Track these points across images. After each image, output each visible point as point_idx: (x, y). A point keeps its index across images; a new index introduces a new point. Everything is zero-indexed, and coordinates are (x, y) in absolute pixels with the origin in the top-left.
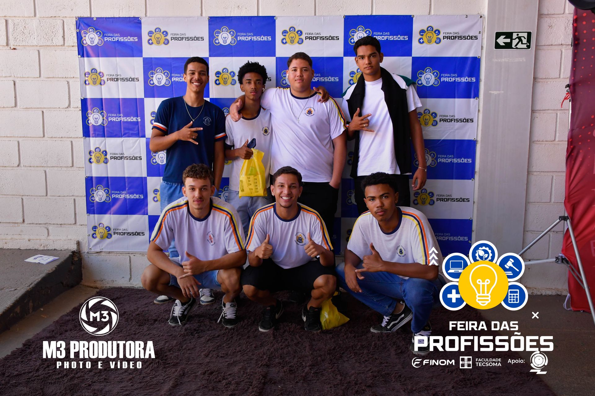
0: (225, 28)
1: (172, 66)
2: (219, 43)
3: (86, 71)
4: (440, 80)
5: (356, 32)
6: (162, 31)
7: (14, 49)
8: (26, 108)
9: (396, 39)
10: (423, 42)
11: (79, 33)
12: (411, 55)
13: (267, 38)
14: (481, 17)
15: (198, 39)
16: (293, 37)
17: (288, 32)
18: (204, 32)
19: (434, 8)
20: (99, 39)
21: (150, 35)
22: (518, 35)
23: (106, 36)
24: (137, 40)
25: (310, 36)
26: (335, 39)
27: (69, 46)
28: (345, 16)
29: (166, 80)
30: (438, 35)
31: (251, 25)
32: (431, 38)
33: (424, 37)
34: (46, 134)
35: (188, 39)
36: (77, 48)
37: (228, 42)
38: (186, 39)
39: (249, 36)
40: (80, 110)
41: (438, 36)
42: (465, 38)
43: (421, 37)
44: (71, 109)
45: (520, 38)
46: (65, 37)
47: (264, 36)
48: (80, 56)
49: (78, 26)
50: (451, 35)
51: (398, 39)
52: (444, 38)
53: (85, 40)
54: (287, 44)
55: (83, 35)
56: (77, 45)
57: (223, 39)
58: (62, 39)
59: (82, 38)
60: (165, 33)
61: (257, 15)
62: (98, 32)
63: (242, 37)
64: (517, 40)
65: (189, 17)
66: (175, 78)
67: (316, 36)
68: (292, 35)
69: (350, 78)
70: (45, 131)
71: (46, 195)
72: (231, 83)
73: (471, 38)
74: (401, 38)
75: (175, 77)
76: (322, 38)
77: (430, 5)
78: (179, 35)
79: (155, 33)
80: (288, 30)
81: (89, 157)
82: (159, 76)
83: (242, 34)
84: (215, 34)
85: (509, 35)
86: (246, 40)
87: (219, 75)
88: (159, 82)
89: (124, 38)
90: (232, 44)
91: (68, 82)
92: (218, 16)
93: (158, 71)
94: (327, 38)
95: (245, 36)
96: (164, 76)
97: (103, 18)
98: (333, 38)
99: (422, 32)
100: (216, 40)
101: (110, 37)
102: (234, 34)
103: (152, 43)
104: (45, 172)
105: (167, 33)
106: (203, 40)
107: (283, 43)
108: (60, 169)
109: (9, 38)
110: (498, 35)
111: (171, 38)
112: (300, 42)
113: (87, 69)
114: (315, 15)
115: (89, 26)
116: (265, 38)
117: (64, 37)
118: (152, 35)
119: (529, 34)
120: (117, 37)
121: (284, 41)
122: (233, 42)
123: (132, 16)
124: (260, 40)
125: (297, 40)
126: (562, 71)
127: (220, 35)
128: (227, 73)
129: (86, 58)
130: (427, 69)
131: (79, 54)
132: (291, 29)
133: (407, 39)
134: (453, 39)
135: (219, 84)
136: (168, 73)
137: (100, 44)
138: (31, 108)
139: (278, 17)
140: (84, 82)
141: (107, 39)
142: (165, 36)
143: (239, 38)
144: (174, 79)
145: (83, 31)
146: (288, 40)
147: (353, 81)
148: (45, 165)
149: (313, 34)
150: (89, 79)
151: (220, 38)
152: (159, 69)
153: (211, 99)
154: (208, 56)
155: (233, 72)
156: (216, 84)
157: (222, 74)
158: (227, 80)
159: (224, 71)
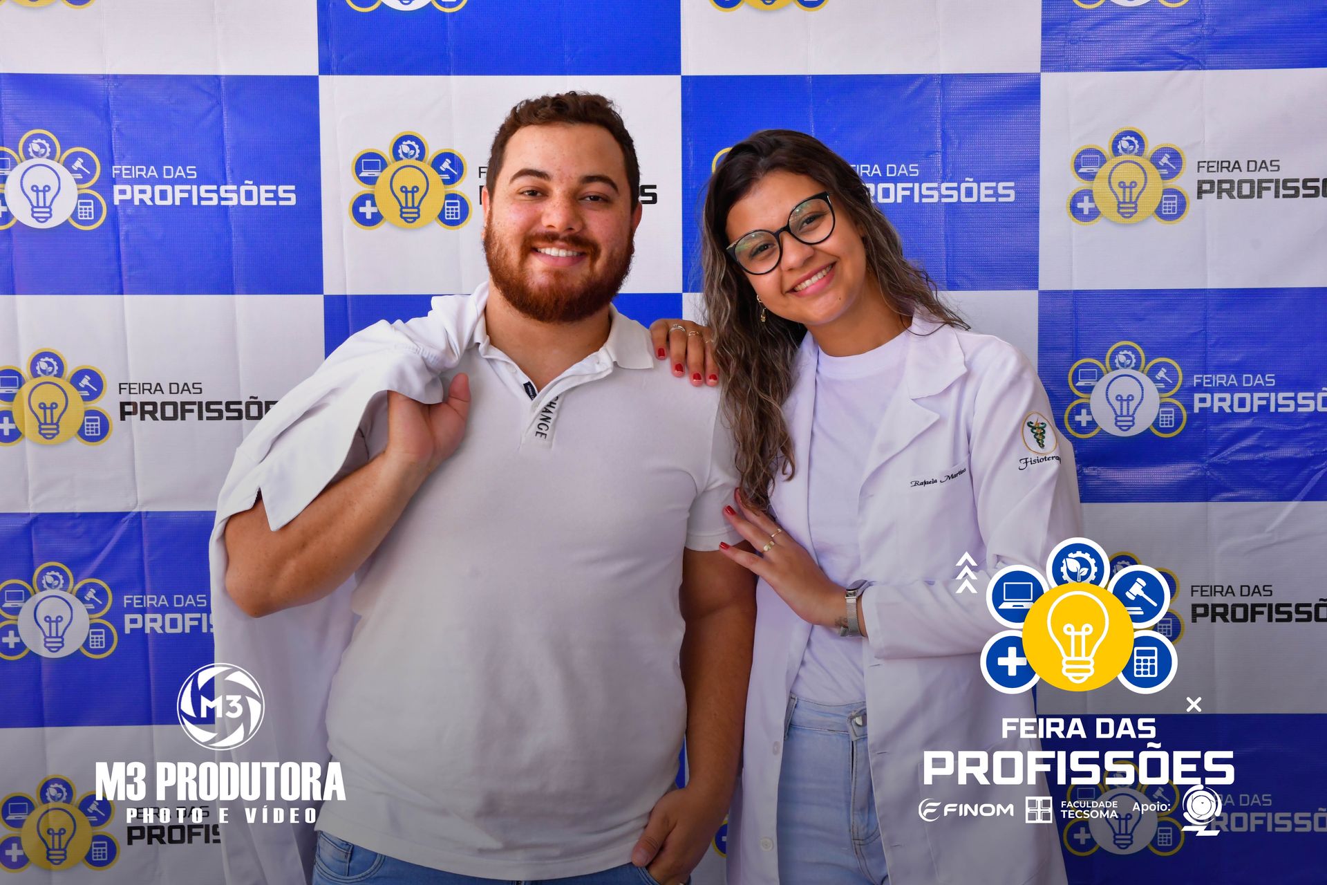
1: (116, 122)
29: (81, 197)
54: (741, 8)
66: (128, 188)
69: (1080, 184)
72: (441, 217)
75: (132, 182)
82: (41, 176)
87: (375, 173)
88: (42, 209)
93: (35, 146)
96: (68, 179)
128: (418, 164)
135: (377, 219)
136: (88, 163)
144: (123, 192)
147: (1091, 200)
152: (37, 139)
153: (329, 300)
154: (311, 68)
155: (450, 156)
156: (360, 218)
157: (393, 166)
158: (418, 196)
159: (404, 148)
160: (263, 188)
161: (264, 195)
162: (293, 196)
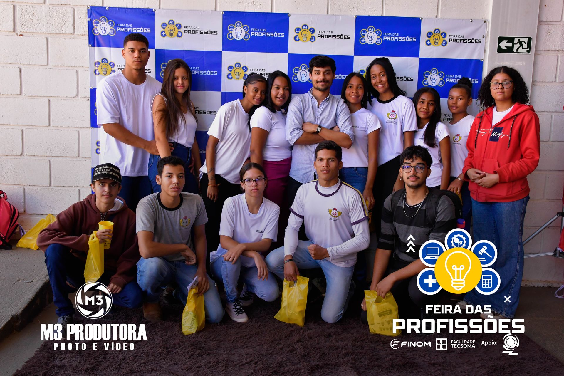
0: (238, 23)
2: (232, 37)
3: (97, 60)
4: (445, 81)
5: (366, 32)
6: (176, 23)
7: (21, 35)
8: (32, 96)
9: (405, 40)
10: (430, 44)
11: (90, 22)
12: (418, 56)
13: (280, 34)
14: (485, 22)
15: (212, 33)
16: (306, 35)
17: (300, 30)
18: (218, 26)
19: (441, 12)
20: (111, 29)
21: (163, 27)
22: (519, 40)
23: (118, 27)
24: (150, 32)
25: (323, 34)
26: (347, 38)
27: (79, 35)
28: (357, 16)
30: (445, 37)
31: (265, 21)
32: (438, 40)
33: (431, 39)
34: (51, 123)
35: (201, 32)
36: (88, 36)
37: (242, 37)
38: (200, 33)
39: (262, 32)
40: (88, 100)
41: (445, 39)
42: (470, 41)
43: (428, 39)
44: (79, 98)
45: (521, 43)
46: (76, 25)
47: (277, 33)
48: (90, 46)
49: (90, 15)
50: (456, 38)
51: (406, 40)
52: (450, 41)
53: (97, 29)
54: (299, 42)
55: (94, 25)
56: (87, 34)
57: (237, 34)
58: (72, 27)
59: (93, 27)
60: (178, 26)
61: (270, 12)
62: (109, 22)
63: (256, 33)
64: (518, 45)
65: (203, 11)
67: (328, 34)
68: (305, 32)
70: (51, 120)
71: (50, 186)
72: (243, 78)
73: (476, 41)
74: (410, 39)
76: (334, 37)
77: (438, 8)
78: (193, 28)
79: (169, 25)
80: (301, 28)
81: (97, 147)
83: (256, 30)
84: (229, 28)
85: (511, 40)
86: (259, 36)
87: (232, 70)
89: (137, 29)
90: (245, 39)
91: (77, 72)
92: (232, 11)
94: (339, 37)
95: (258, 32)
97: (116, 8)
98: (344, 37)
99: (430, 34)
100: (229, 34)
101: (122, 27)
102: (248, 29)
103: (165, 35)
104: (50, 161)
105: (180, 26)
106: (217, 34)
107: (296, 40)
108: (65, 159)
109: (16, 24)
110: (501, 39)
111: (185, 30)
112: (313, 39)
113: (98, 59)
114: (328, 14)
115: (101, 15)
116: (278, 35)
117: (74, 25)
118: (165, 27)
119: (530, 40)
120: (129, 27)
121: (297, 38)
122: (246, 37)
123: (145, 7)
124: (273, 36)
125: (309, 37)
126: (558, 75)
127: (234, 30)
128: (239, 68)
129: (96, 48)
130: (433, 70)
131: (89, 43)
132: (304, 27)
133: (415, 41)
134: (459, 42)
135: (231, 78)
137: (112, 34)
138: (37, 96)
139: (292, 14)
140: (93, 72)
141: (119, 30)
142: (178, 29)
143: (253, 33)
145: (94, 21)
146: (300, 37)
148: (50, 155)
149: (325, 32)
150: (100, 70)
151: (233, 32)
153: (222, 93)
154: (221, 50)
155: (245, 67)
156: (228, 78)
157: (235, 68)
158: (239, 74)
159: (237, 65)
160: (211, 72)
161: (211, 73)
162: (216, 73)
